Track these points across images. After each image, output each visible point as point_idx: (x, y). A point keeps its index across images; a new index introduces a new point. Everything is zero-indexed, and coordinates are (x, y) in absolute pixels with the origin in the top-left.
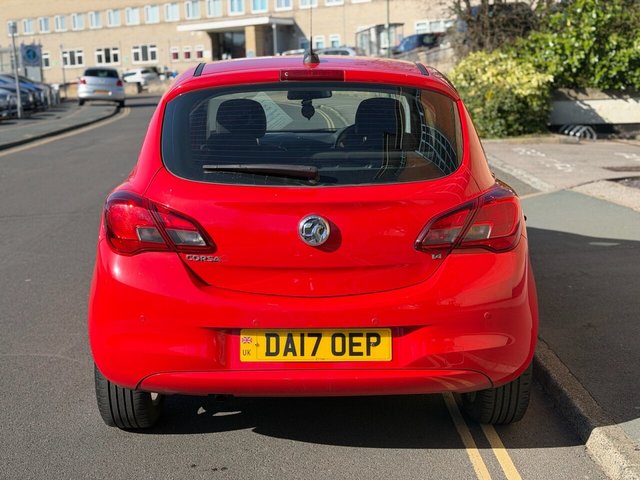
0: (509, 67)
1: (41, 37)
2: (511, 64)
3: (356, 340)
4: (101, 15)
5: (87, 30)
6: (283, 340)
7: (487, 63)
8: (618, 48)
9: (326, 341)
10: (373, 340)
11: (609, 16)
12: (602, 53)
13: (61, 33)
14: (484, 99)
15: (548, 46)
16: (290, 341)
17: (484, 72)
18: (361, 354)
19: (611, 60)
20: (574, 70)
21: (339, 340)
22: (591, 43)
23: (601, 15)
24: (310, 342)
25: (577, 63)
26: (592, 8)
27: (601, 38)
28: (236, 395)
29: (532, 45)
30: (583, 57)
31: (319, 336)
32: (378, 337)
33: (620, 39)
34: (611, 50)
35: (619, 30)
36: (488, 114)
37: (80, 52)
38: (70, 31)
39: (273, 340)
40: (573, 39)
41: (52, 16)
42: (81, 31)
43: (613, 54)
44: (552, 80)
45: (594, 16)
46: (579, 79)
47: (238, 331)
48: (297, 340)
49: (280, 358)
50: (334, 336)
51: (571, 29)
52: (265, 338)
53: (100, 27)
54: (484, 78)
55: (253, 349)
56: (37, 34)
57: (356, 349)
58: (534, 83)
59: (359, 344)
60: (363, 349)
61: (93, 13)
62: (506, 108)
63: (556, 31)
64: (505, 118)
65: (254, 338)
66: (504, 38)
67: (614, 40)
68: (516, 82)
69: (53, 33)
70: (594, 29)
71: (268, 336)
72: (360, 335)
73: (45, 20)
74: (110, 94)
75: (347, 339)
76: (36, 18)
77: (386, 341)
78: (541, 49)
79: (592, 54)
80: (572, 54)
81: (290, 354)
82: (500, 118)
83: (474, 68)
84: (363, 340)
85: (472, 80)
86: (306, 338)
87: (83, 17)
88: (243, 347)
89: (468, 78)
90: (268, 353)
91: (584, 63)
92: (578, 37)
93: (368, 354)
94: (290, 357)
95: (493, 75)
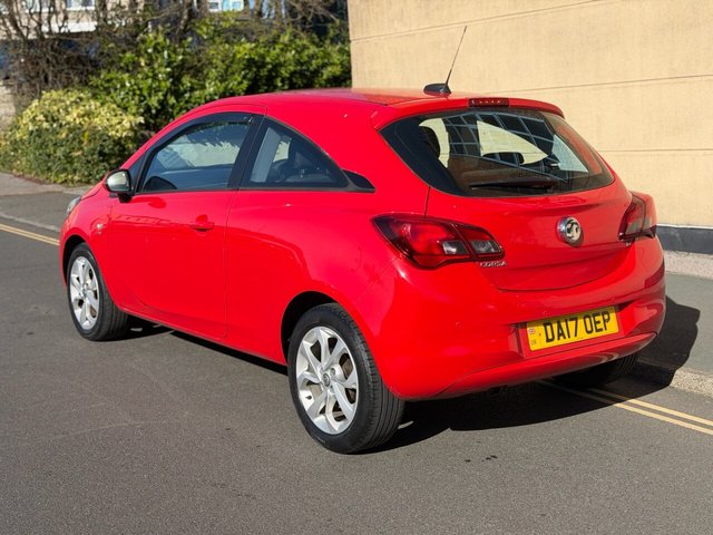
0: (93, 107)
2: (93, 104)
3: (596, 319)
6: (555, 326)
7: (68, 103)
8: (192, 89)
9: (581, 322)
10: (606, 317)
11: (180, 57)
12: (178, 95)
14: (81, 142)
15: (123, 86)
16: (560, 327)
17: (68, 113)
18: (601, 330)
19: (187, 102)
20: (154, 111)
21: (587, 320)
22: (168, 84)
23: (173, 56)
24: (572, 324)
25: (156, 105)
26: (163, 48)
27: (176, 79)
28: (509, 385)
29: (106, 85)
30: (162, 98)
31: (576, 319)
32: (608, 314)
33: (194, 81)
34: (185, 92)
35: (192, 71)
36: (90, 158)
39: (548, 327)
40: (150, 81)
43: (187, 95)
44: (143, 121)
45: (166, 56)
46: (159, 120)
47: (524, 325)
48: (563, 325)
49: (556, 343)
50: (585, 318)
51: (146, 69)
52: (543, 327)
54: (69, 118)
55: (538, 338)
57: (599, 326)
58: (127, 125)
59: (599, 322)
60: (602, 325)
62: (106, 150)
63: (128, 71)
64: (107, 161)
65: (536, 328)
66: (72, 76)
67: (187, 81)
68: (106, 123)
70: (169, 70)
71: (545, 325)
72: (598, 315)
75: (592, 319)
77: (613, 316)
78: (116, 89)
79: (169, 96)
80: (150, 95)
81: (562, 338)
82: (103, 161)
83: (55, 108)
84: (599, 318)
85: (54, 121)
86: (569, 323)
88: (531, 337)
89: (50, 118)
90: (548, 340)
91: (163, 103)
92: (155, 77)
93: (605, 329)
94: (562, 341)
95: (79, 116)
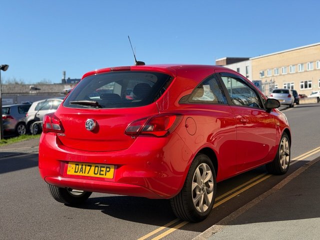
1: (275, 78)
3: (102, 169)
4: (304, 65)
5: (297, 73)
6: (80, 167)
9: (93, 168)
10: (108, 169)
13: (284, 75)
16: (82, 168)
18: (103, 175)
24: (88, 168)
31: (91, 166)
32: (110, 168)
37: (293, 83)
38: (289, 74)
39: (77, 166)
41: (281, 67)
42: (294, 73)
47: (68, 163)
48: (84, 167)
49: (78, 174)
50: (96, 167)
52: (75, 166)
53: (303, 71)
55: (71, 170)
56: (273, 76)
57: (102, 173)
59: (103, 171)
60: (104, 173)
61: (300, 65)
65: (72, 165)
69: (280, 75)
72: (104, 167)
73: (277, 69)
74: (284, 101)
75: (99, 168)
76: (273, 69)
77: (112, 170)
81: (81, 172)
84: (104, 169)
86: (87, 167)
87: (295, 67)
88: (69, 169)
90: (75, 172)
93: (105, 175)
94: (81, 174)
